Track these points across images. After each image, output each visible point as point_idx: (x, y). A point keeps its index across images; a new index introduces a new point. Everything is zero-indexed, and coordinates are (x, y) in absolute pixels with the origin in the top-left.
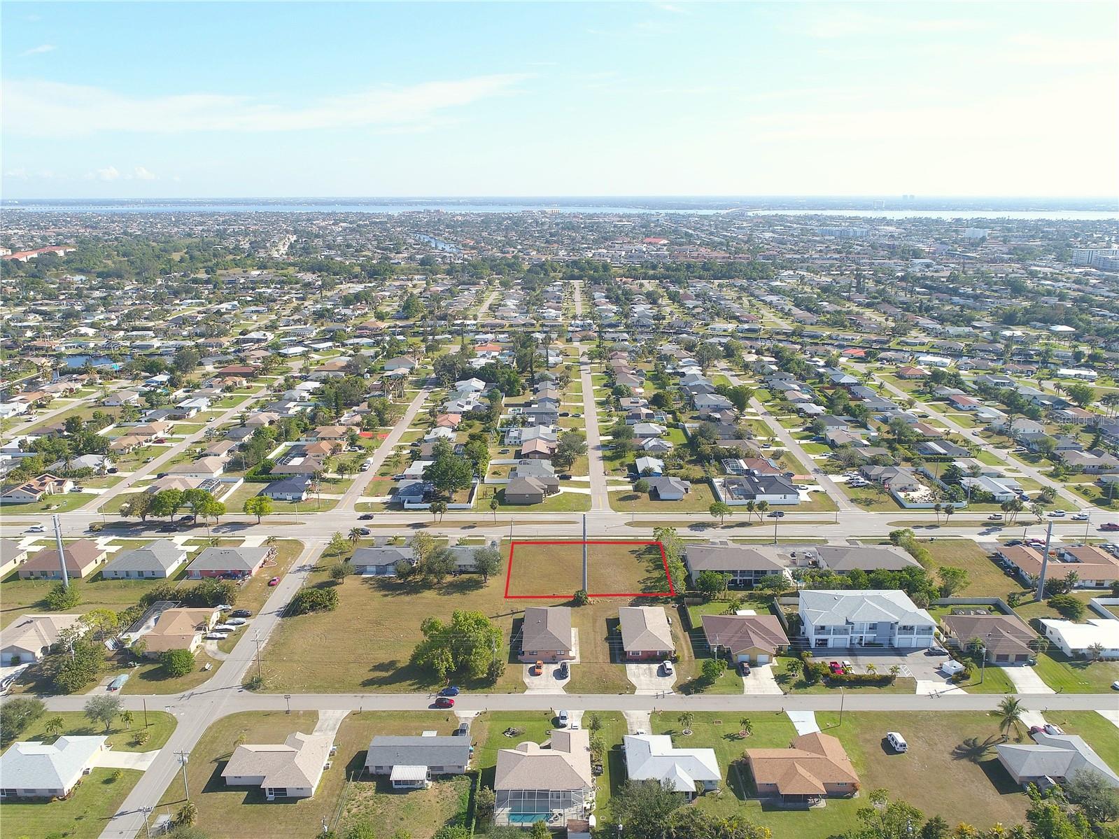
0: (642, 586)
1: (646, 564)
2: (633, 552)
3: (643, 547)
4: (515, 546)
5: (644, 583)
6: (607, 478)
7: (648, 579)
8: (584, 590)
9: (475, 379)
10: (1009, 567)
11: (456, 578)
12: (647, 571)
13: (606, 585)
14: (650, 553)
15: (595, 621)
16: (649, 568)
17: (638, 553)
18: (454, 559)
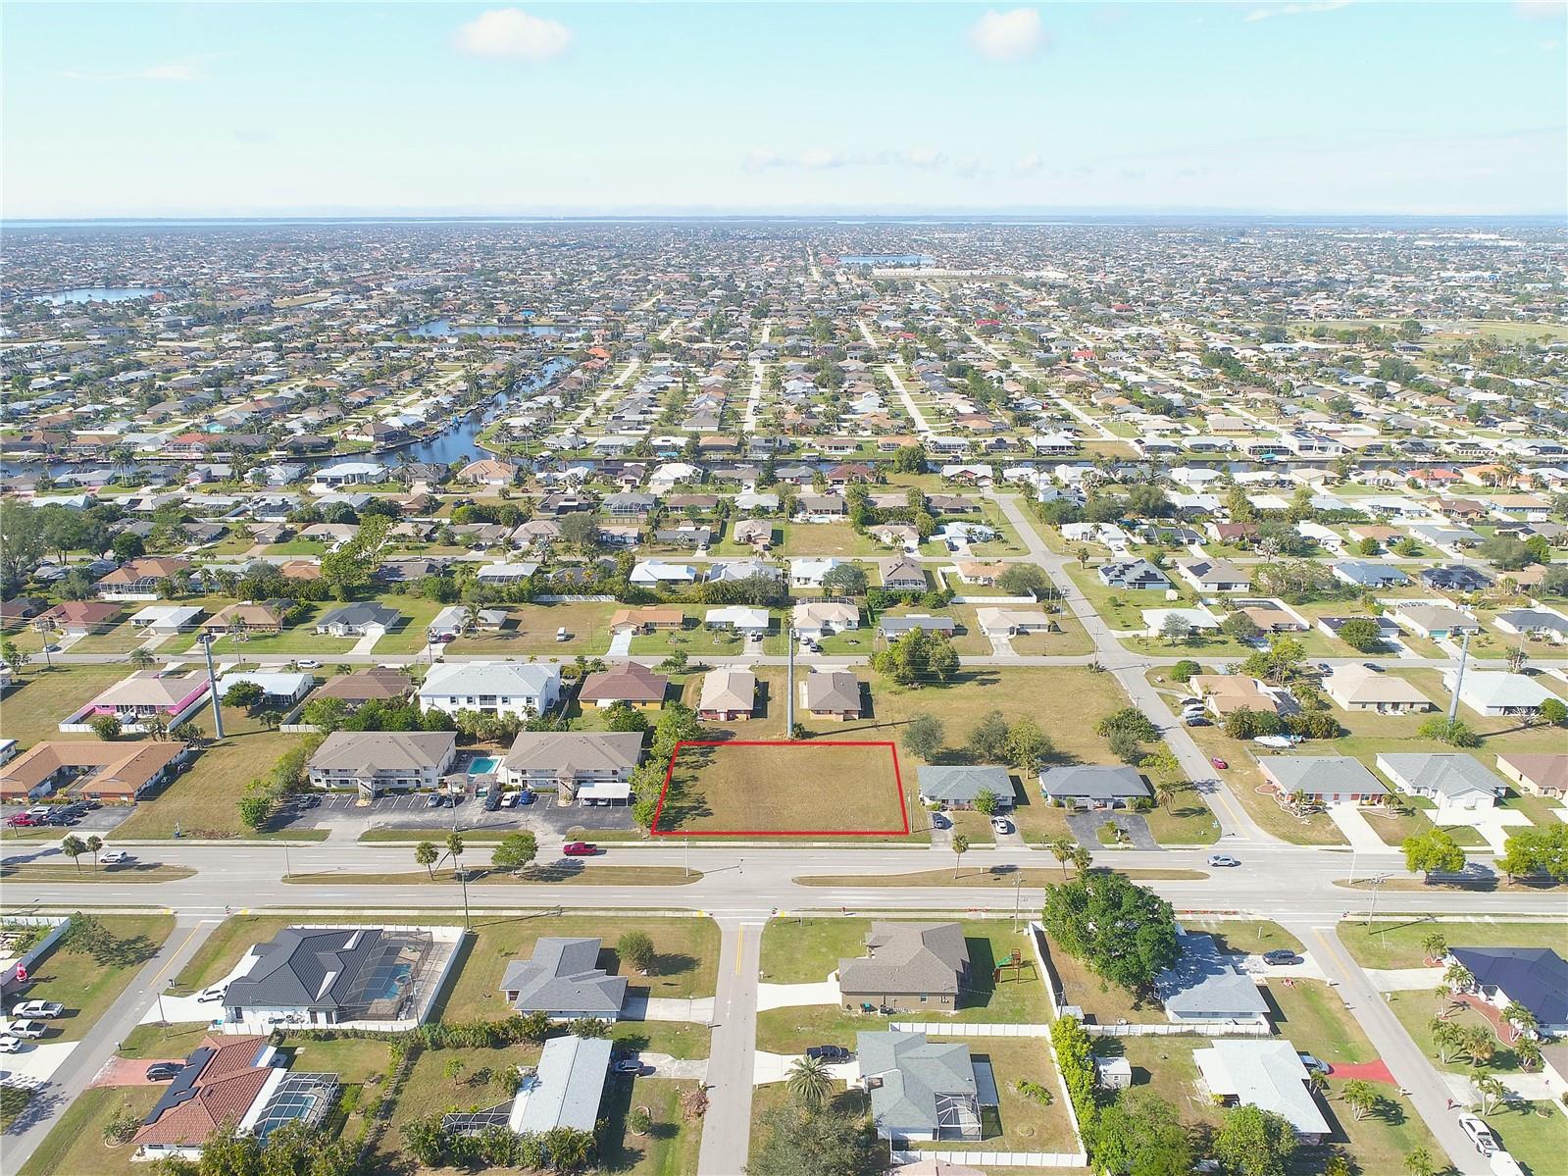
1: (694, 791)
2: (707, 813)
3: (687, 824)
4: (901, 827)
10: (158, 782)
12: (695, 779)
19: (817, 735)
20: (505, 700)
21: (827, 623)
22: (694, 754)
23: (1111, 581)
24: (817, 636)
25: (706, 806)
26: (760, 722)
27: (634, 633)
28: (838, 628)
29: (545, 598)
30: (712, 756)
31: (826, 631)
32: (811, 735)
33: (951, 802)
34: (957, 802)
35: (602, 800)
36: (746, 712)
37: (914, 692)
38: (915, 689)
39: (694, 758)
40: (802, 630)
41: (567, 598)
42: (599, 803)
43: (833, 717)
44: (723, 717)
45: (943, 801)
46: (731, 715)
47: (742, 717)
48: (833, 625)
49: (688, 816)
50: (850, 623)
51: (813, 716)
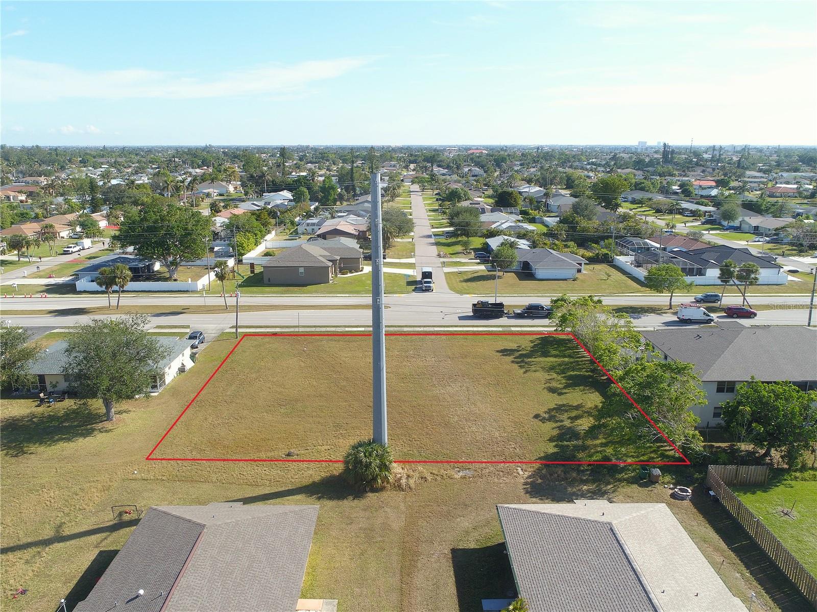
0: (549, 429)
1: (542, 376)
2: (505, 352)
5: (551, 418)
6: (442, 260)
7: (560, 409)
8: (377, 439)
9: (286, 191)
11: (40, 409)
12: (552, 391)
13: (447, 425)
14: (545, 354)
15: (407, 569)
16: (554, 384)
17: (517, 354)
18: (27, 355)
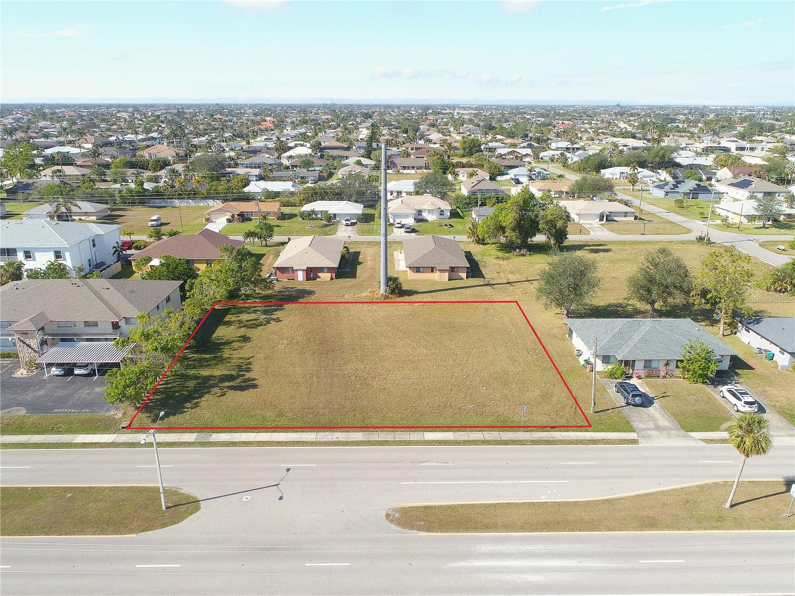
2: (248, 385)
12: (245, 340)
19: (416, 293)
20: (28, 255)
21: (420, 212)
22: (255, 312)
23: (667, 193)
24: (410, 221)
25: (248, 375)
26: (347, 282)
27: (229, 221)
28: (431, 217)
29: (158, 202)
30: (278, 314)
31: (420, 220)
32: (410, 293)
33: (639, 366)
34: (648, 363)
35: (81, 367)
36: (330, 270)
37: (522, 258)
38: (523, 255)
39: (253, 316)
40: (396, 216)
41: (177, 202)
42: (77, 372)
43: (436, 276)
44: (301, 276)
45: (627, 363)
46: (312, 273)
47: (325, 276)
48: (425, 215)
49: (216, 390)
50: (442, 212)
51: (412, 275)
